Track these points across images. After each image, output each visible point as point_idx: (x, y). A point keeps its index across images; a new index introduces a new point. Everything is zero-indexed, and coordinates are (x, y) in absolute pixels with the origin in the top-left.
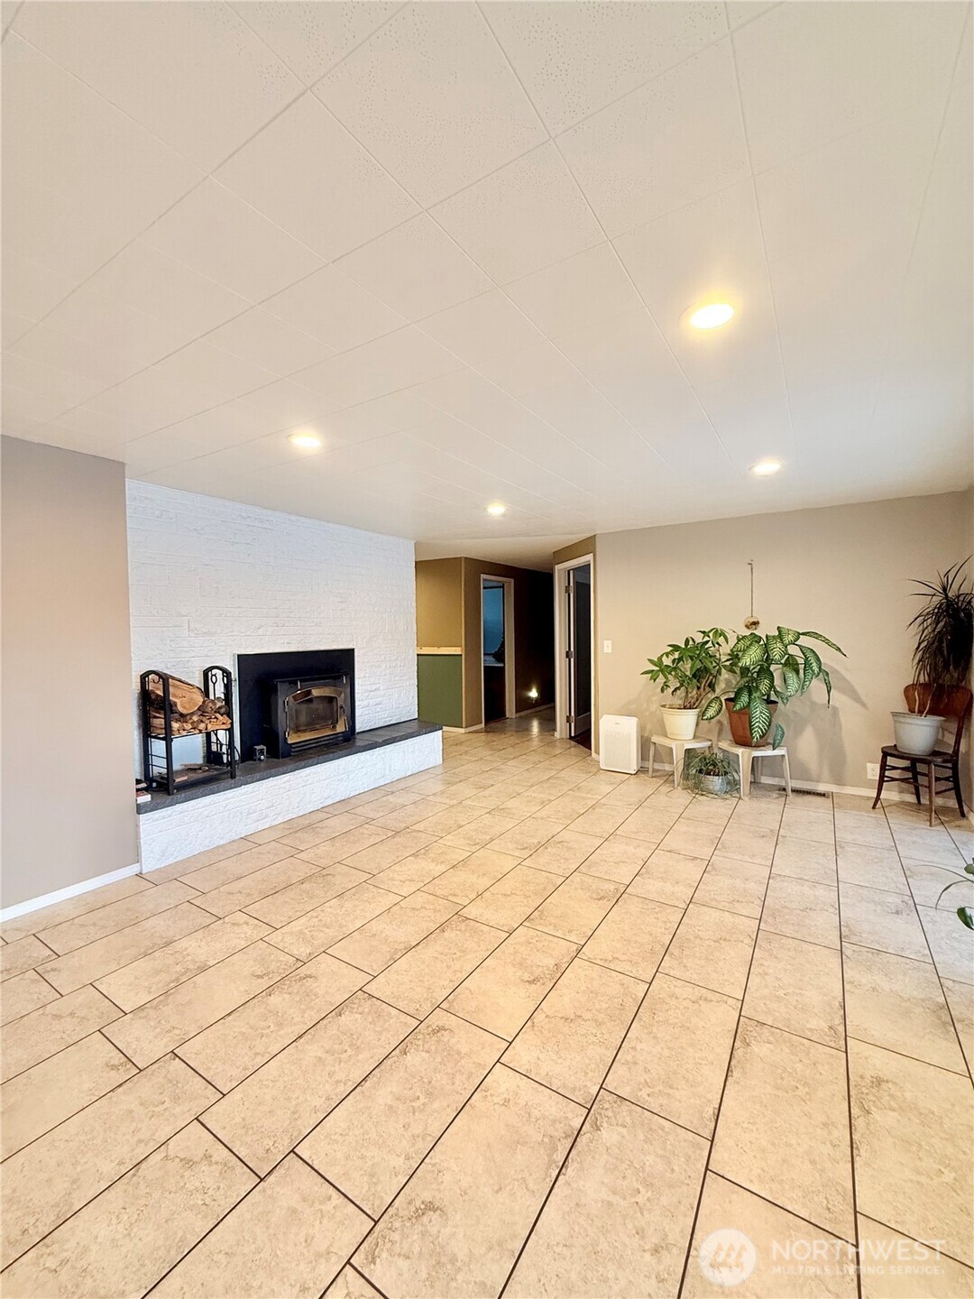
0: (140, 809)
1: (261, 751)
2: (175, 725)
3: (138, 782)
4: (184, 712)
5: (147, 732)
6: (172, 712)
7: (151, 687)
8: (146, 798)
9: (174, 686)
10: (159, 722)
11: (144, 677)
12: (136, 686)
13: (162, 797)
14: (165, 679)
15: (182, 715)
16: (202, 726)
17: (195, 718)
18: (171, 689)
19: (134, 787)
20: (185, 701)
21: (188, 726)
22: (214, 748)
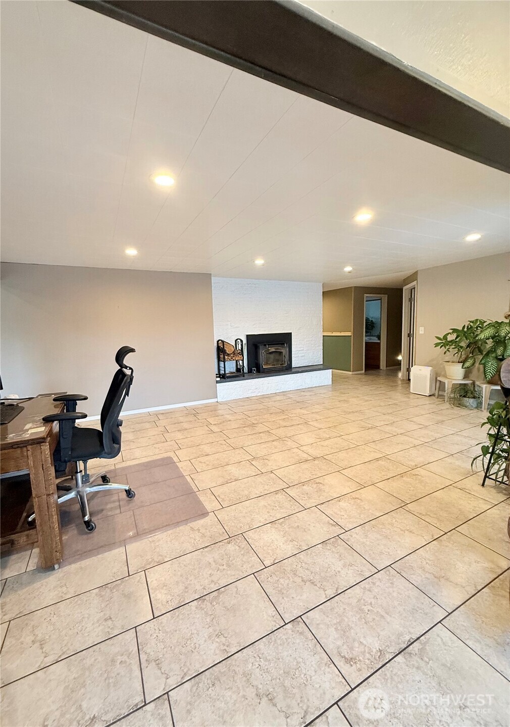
0: (217, 382)
1: (254, 370)
2: (226, 357)
3: (217, 374)
4: (229, 353)
5: (219, 360)
6: (226, 353)
7: (220, 345)
8: (219, 379)
9: (226, 345)
10: (222, 356)
11: (218, 341)
12: (216, 344)
13: (222, 380)
14: (223, 342)
15: (228, 354)
16: (234, 358)
17: (232, 355)
18: (225, 346)
19: (215, 376)
20: (229, 350)
21: (230, 358)
22: (238, 367)
